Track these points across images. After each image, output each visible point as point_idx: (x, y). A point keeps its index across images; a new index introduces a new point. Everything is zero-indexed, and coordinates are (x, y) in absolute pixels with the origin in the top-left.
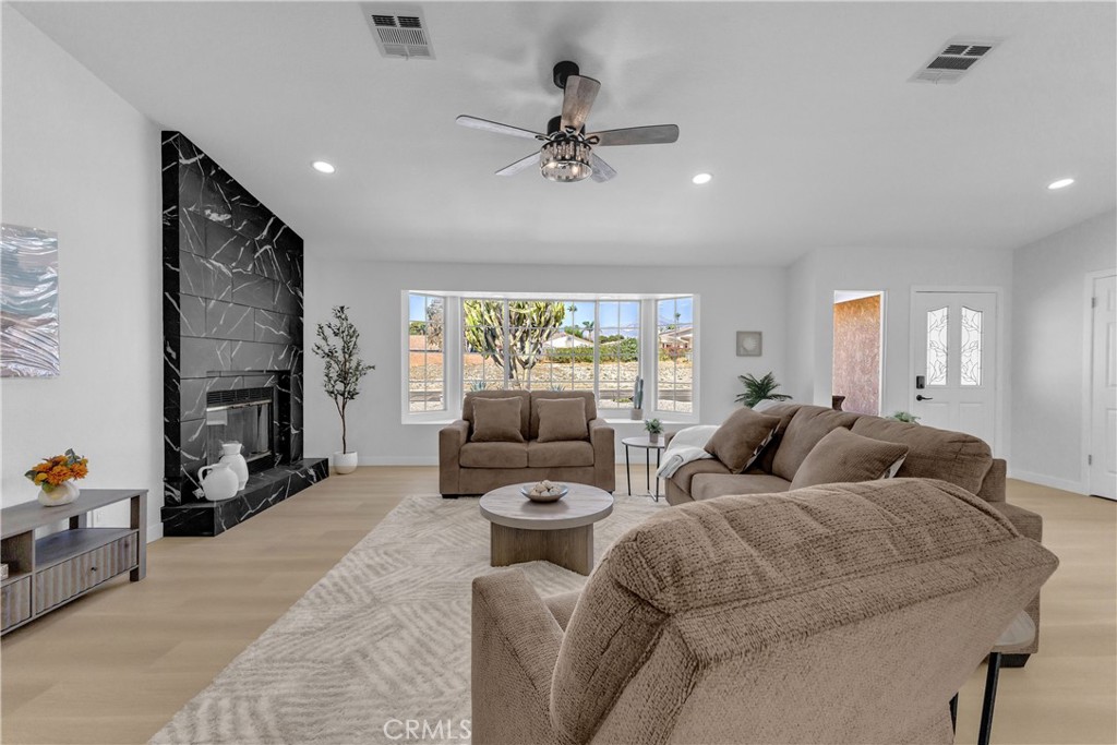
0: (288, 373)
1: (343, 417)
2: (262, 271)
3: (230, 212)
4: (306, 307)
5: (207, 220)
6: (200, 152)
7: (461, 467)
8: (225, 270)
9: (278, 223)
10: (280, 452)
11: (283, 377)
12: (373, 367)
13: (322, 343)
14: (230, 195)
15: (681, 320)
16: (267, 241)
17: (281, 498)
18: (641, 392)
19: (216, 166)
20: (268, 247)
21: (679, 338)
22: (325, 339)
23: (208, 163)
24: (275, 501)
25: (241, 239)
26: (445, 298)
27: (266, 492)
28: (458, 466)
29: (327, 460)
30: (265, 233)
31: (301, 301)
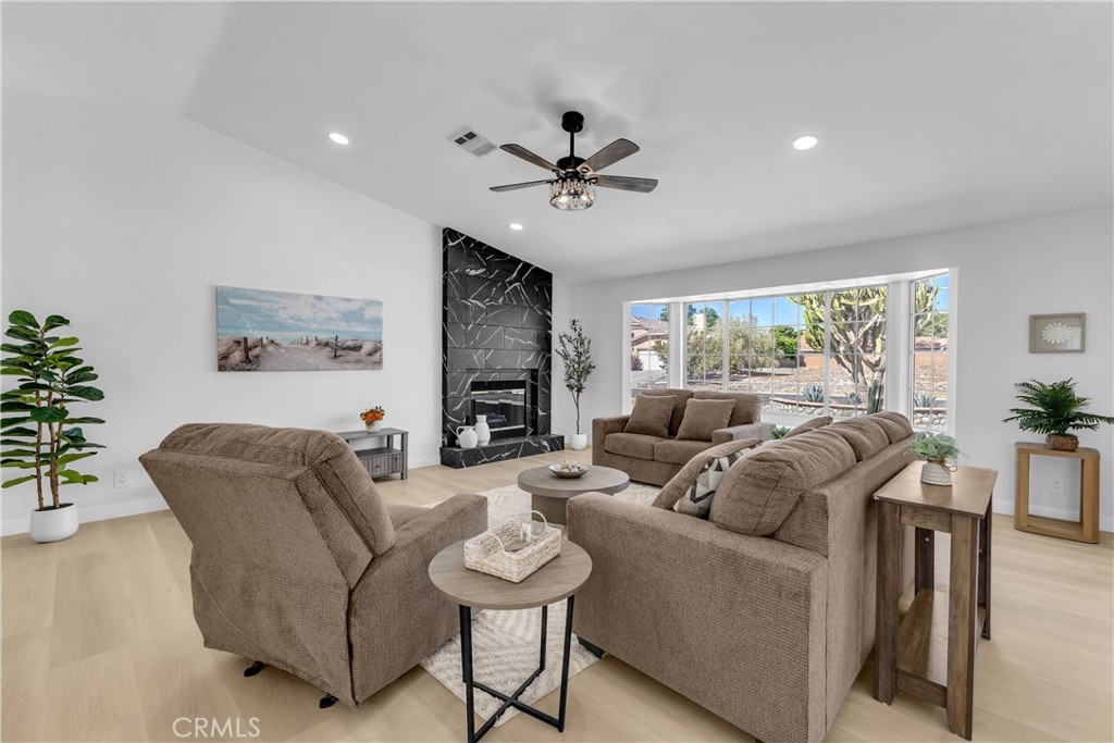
0: (536, 370)
1: (577, 405)
2: (511, 301)
3: (483, 267)
4: (554, 323)
5: (467, 275)
6: (462, 235)
7: (606, 451)
8: (480, 304)
9: (527, 266)
10: (532, 427)
11: (533, 373)
14: (484, 256)
16: (515, 280)
17: (514, 456)
19: (474, 241)
20: (516, 284)
23: (468, 240)
24: (507, 458)
25: (494, 282)
26: (669, 304)
27: (501, 449)
28: (604, 451)
29: (563, 437)
30: (514, 275)
31: (550, 318)
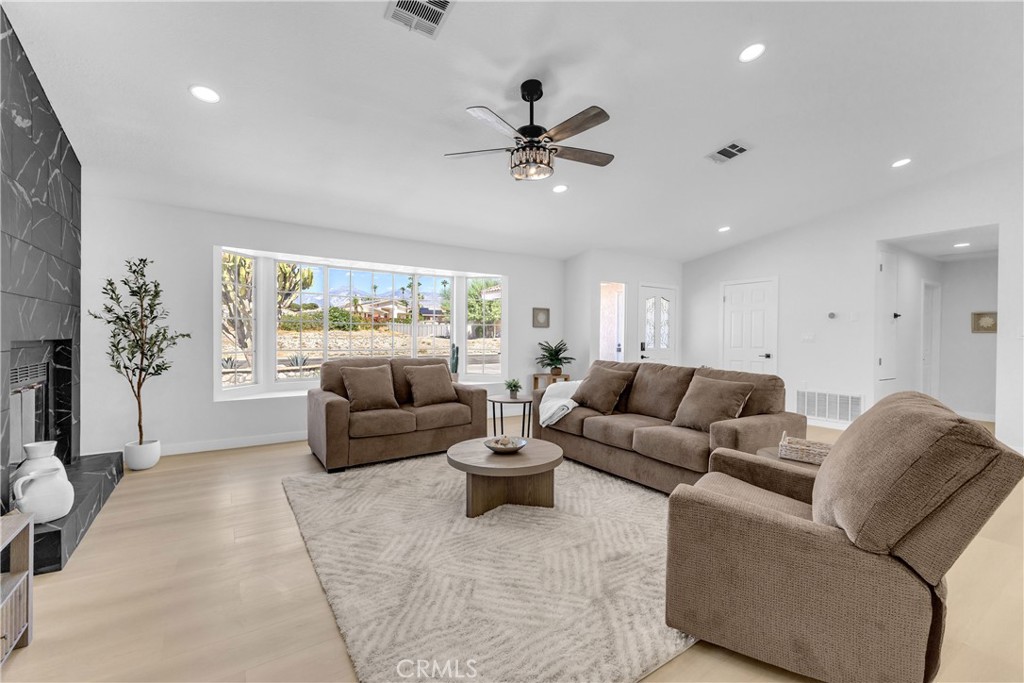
0: (67, 343)
1: (138, 397)
2: (53, 204)
5: (13, 123)
7: (350, 438)
8: (26, 197)
9: (65, 139)
11: (57, 349)
12: (188, 335)
13: (111, 303)
14: (31, 93)
15: (379, 291)
16: (57, 163)
17: (98, 508)
18: (457, 358)
19: (21, 49)
20: (57, 170)
21: (379, 309)
22: (117, 300)
24: (95, 514)
25: (39, 155)
26: (255, 258)
27: (90, 503)
28: (347, 438)
29: (120, 454)
30: (56, 150)
